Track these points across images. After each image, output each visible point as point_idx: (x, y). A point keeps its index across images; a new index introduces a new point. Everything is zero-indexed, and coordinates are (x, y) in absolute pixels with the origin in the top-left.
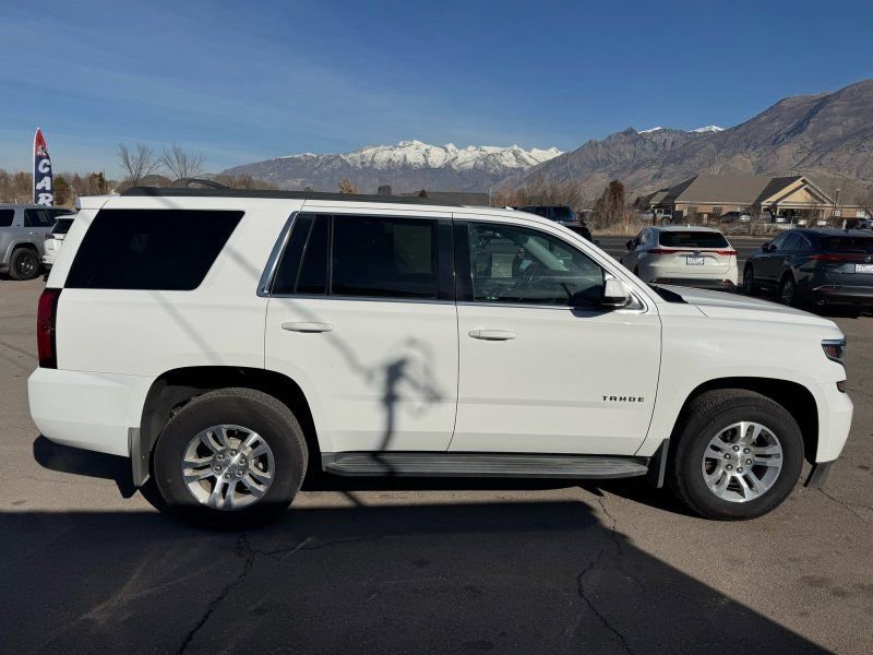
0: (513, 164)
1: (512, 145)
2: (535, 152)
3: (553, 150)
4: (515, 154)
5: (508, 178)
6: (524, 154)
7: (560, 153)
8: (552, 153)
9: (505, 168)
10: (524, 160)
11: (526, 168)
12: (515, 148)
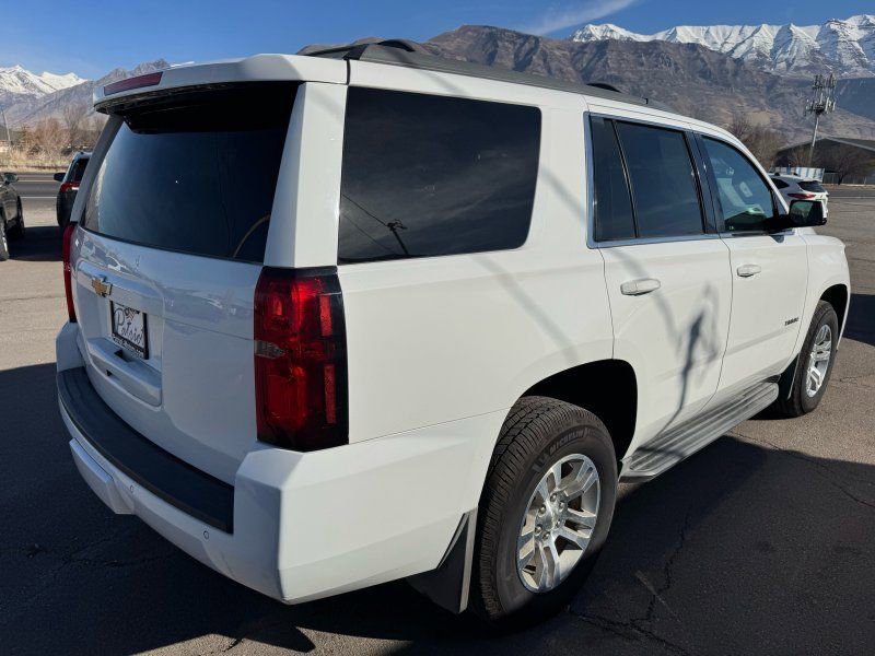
0: (19, 89)
1: (14, 65)
2: (47, 76)
3: (71, 76)
4: (21, 78)
5: (16, 107)
6: (32, 78)
7: (81, 81)
8: (70, 81)
9: (9, 95)
10: (35, 86)
11: (39, 96)
12: (19, 69)
